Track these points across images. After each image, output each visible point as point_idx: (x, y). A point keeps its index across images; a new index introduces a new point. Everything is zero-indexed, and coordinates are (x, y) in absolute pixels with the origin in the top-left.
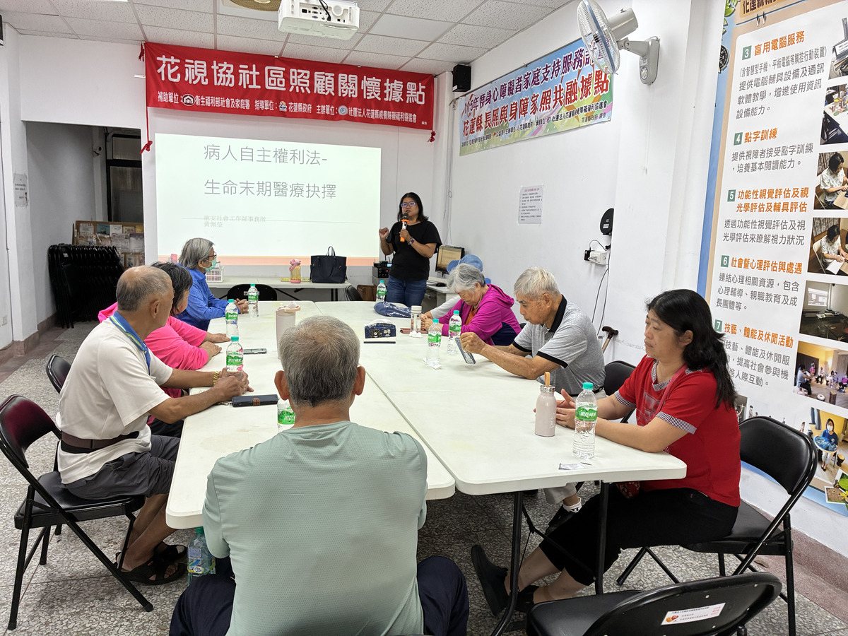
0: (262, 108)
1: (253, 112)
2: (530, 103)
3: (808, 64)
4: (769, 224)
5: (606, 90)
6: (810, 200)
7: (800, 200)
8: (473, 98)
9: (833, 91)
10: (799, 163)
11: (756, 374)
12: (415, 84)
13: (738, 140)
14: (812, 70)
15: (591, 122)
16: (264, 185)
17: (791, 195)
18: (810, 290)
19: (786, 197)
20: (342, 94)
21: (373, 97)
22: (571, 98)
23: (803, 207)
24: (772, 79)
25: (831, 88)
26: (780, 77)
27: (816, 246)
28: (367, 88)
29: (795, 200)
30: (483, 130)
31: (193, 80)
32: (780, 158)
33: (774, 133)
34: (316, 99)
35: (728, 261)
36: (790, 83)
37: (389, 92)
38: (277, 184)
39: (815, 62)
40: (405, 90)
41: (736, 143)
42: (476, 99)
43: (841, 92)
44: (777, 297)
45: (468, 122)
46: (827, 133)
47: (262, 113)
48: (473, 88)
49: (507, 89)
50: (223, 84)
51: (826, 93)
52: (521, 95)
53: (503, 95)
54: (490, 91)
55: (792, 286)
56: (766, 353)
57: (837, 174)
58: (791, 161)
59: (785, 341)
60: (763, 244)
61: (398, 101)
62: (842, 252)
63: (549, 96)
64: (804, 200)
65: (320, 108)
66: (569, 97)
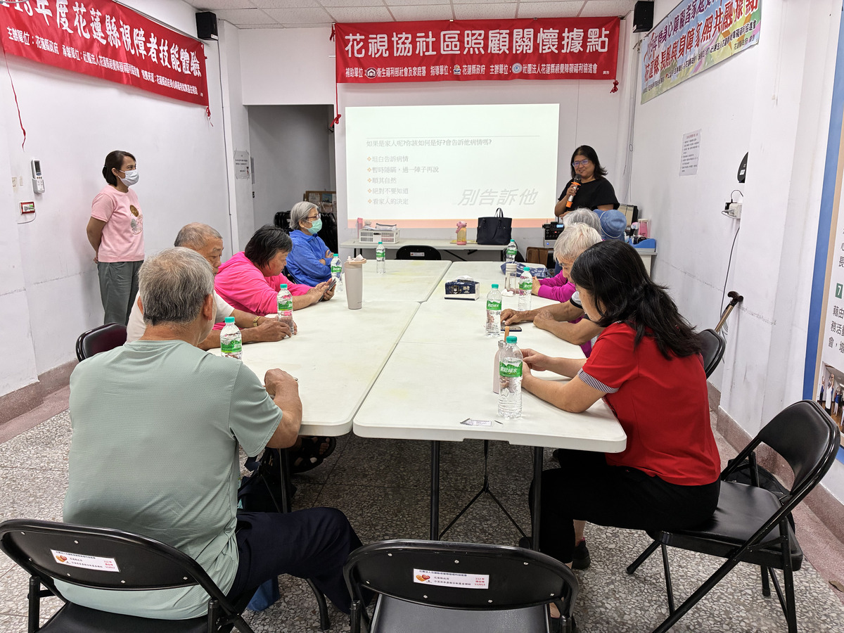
0: (437, 73)
1: (429, 78)
2: (695, 34)
5: (756, 7)
8: (654, 37)
12: (597, 30)
15: (742, 47)
20: (517, 50)
21: (550, 50)
28: (543, 41)
31: (375, 54)
34: (490, 59)
37: (568, 43)
40: (585, 39)
45: (649, 65)
47: (438, 78)
48: (654, 25)
49: (679, 21)
50: (401, 54)
52: (689, 26)
53: (676, 28)
54: (666, 27)
61: (577, 51)
63: (711, 23)
65: (494, 68)
66: (726, 21)
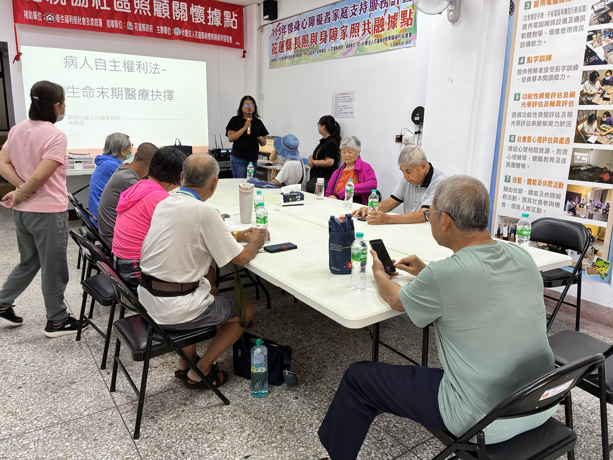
0: (113, 26)
1: (105, 29)
2: (339, 32)
3: (574, 15)
4: (546, 115)
5: (411, 25)
6: (576, 99)
7: (569, 99)
8: (281, 26)
9: (592, 33)
10: (568, 76)
11: (537, 206)
12: (229, 12)
13: (522, 61)
14: (577, 19)
15: (398, 47)
16: (117, 90)
17: (562, 97)
18: (575, 153)
19: (558, 97)
20: (176, 17)
21: (200, 22)
22: (379, 29)
23: (571, 104)
24: (547, 23)
25: (591, 31)
26: (553, 22)
27: (580, 127)
28: (194, 14)
29: (566, 99)
30: (292, 50)
31: (53, 1)
32: (554, 73)
33: (549, 58)
34: (155, 21)
35: (515, 138)
36: (561, 26)
37: (211, 18)
38: (127, 90)
39: (579, 14)
40: (222, 17)
41: (520, 63)
42: (283, 26)
43: (598, 34)
44: (552, 159)
45: (276, 44)
46: (589, 59)
47: (113, 30)
48: (279, 18)
49: (316, 20)
50: (79, 5)
51: (588, 34)
52: (330, 26)
53: (312, 24)
54: (299, 21)
55: (562, 152)
56: (544, 193)
57: (595, 84)
58: (562, 75)
59: (558, 185)
60: (542, 127)
61: (218, 25)
62: (598, 130)
63: (358, 27)
64: (572, 99)
65: (159, 29)
66: (376, 28)
